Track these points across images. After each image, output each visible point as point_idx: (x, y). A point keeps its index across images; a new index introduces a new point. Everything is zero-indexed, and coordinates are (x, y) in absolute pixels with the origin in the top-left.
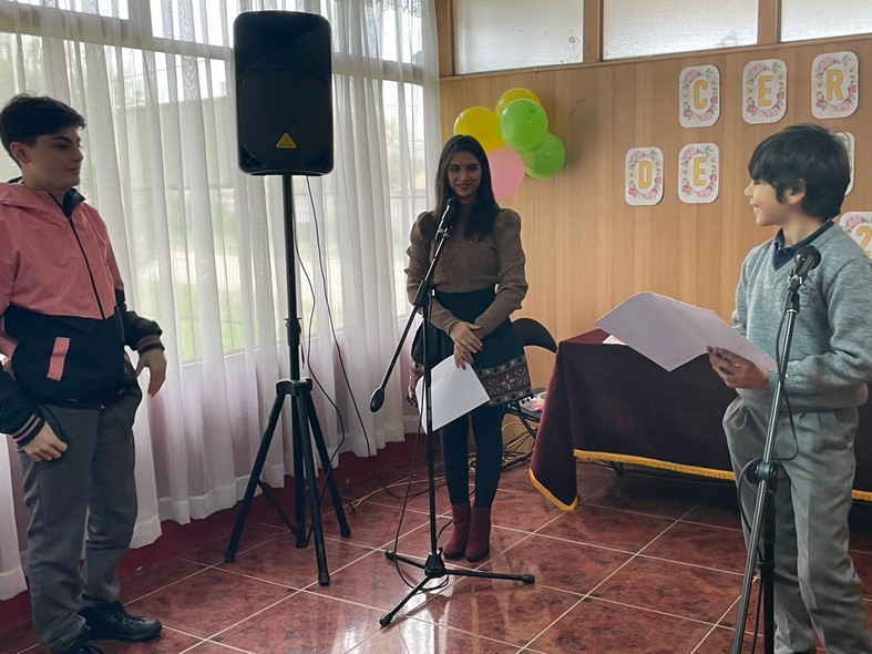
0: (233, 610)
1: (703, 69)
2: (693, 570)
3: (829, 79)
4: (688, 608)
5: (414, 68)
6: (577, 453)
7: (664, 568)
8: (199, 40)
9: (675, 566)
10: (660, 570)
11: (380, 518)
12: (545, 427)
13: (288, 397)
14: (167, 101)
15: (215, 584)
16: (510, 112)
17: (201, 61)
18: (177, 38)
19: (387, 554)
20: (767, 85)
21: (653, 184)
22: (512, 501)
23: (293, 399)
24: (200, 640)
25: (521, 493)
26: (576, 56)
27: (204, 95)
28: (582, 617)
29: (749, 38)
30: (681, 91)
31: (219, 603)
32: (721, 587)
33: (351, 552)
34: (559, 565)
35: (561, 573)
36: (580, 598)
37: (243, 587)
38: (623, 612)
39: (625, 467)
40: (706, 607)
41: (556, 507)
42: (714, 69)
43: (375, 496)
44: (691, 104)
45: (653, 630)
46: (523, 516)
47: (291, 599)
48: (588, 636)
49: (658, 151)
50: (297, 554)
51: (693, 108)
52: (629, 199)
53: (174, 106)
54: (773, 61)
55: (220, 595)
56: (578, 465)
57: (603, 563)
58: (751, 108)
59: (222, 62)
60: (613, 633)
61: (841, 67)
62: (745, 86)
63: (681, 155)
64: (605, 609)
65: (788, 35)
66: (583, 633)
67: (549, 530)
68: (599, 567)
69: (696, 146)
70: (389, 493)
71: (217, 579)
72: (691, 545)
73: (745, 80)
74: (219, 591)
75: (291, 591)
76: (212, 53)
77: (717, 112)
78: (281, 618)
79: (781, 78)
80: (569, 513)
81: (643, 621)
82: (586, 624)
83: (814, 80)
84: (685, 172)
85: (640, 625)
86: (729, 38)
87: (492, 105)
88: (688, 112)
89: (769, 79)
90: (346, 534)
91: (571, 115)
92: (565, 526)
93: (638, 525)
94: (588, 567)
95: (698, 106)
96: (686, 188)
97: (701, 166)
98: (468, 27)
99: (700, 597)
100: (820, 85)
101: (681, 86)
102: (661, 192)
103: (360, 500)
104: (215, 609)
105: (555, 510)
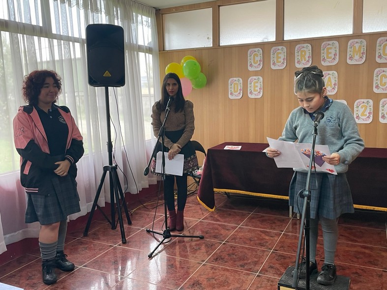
0: (89, 254)
1: (256, 49)
2: (261, 231)
3: (301, 54)
4: (261, 245)
5: (149, 48)
6: (215, 190)
7: (250, 231)
8: (70, 35)
9: (254, 230)
10: (249, 231)
11: (142, 217)
12: (203, 181)
13: (108, 172)
14: (58, 59)
15: (81, 245)
16: (186, 65)
17: (71, 43)
18: (62, 34)
19: (147, 230)
20: (280, 55)
21: (239, 91)
22: (190, 208)
23: (110, 173)
24: (78, 267)
25: (194, 205)
26: (210, 44)
27: (73, 57)
28: (223, 250)
29: (272, 38)
30: (249, 57)
31: (84, 252)
32: (272, 237)
33: (133, 230)
34: (212, 231)
35: (214, 234)
36: (221, 243)
37: (92, 246)
38: (238, 248)
39: (230, 194)
40: (268, 244)
41: (207, 210)
42: (260, 49)
43: (139, 209)
44: (252, 62)
45: (250, 254)
46: (196, 214)
47: (112, 249)
48: (227, 257)
49: (240, 79)
50: (112, 232)
51: (253, 64)
52: (230, 96)
53: (61, 61)
54: (282, 47)
55: (84, 249)
56: (215, 194)
57: (228, 230)
58: (274, 64)
59: (79, 44)
60: (236, 255)
61: (305, 49)
62: (271, 56)
63: (249, 81)
64: (231, 247)
65: (286, 38)
66: (225, 256)
67: (206, 219)
68: (227, 231)
69: (254, 77)
70: (144, 207)
71: (82, 243)
72: (258, 222)
73: (271, 54)
74: (83, 248)
75: (111, 246)
76: (75, 40)
77: (262, 65)
78: (109, 257)
79: (284, 53)
80: (212, 212)
81: (246, 251)
82: (225, 252)
83: (296, 54)
84: (250, 87)
85: (245, 252)
86: (266, 38)
87: (179, 62)
88: (251, 65)
89: (280, 53)
90: (130, 223)
91: (209, 66)
92: (212, 216)
93: (238, 216)
94: (223, 232)
95: (255, 63)
96: (251, 93)
97: (256, 84)
98: (169, 33)
99: (265, 241)
100: (298, 56)
101: (249, 55)
102: (242, 94)
103: (133, 210)
104: (82, 254)
105: (208, 211)
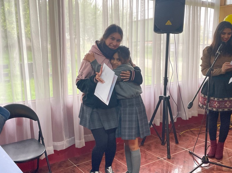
11: (188, 139)
19: (189, 152)
23: (164, 101)
33: (178, 149)
37: (145, 154)
43: (187, 132)
47: (158, 161)
50: (162, 147)
70: (191, 131)
75: (158, 158)
78: (154, 167)
90: (177, 143)
103: (182, 132)
